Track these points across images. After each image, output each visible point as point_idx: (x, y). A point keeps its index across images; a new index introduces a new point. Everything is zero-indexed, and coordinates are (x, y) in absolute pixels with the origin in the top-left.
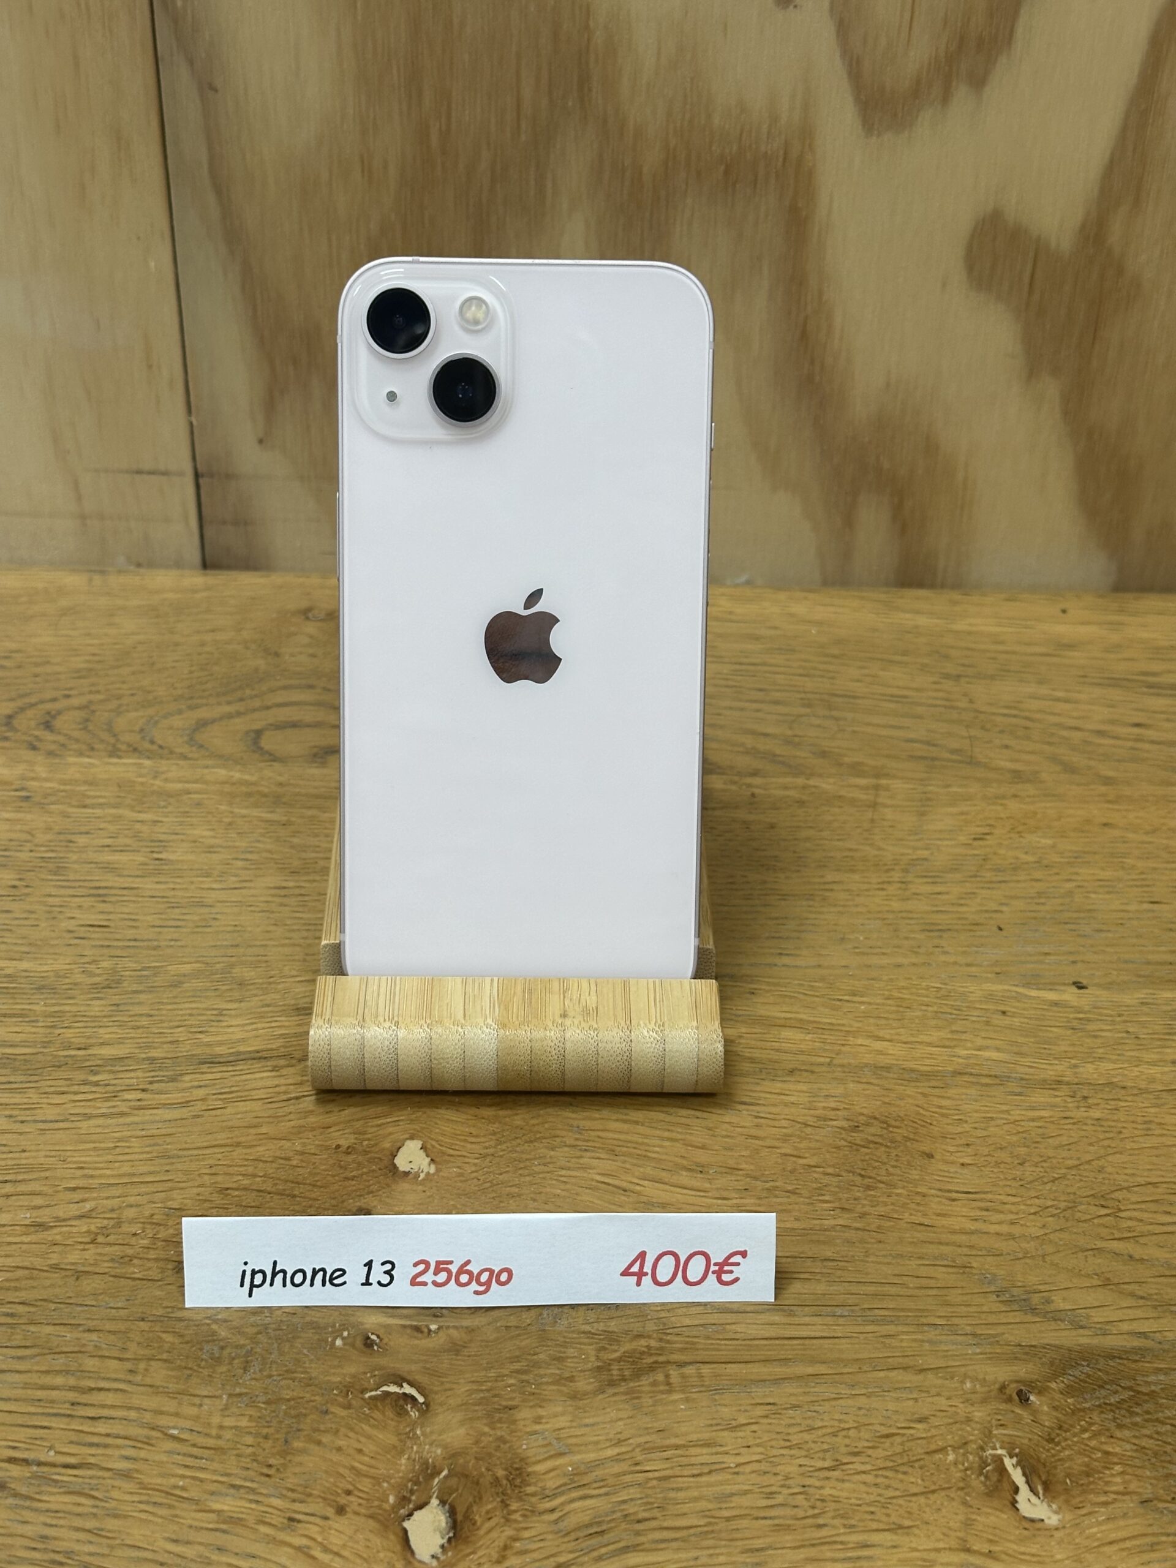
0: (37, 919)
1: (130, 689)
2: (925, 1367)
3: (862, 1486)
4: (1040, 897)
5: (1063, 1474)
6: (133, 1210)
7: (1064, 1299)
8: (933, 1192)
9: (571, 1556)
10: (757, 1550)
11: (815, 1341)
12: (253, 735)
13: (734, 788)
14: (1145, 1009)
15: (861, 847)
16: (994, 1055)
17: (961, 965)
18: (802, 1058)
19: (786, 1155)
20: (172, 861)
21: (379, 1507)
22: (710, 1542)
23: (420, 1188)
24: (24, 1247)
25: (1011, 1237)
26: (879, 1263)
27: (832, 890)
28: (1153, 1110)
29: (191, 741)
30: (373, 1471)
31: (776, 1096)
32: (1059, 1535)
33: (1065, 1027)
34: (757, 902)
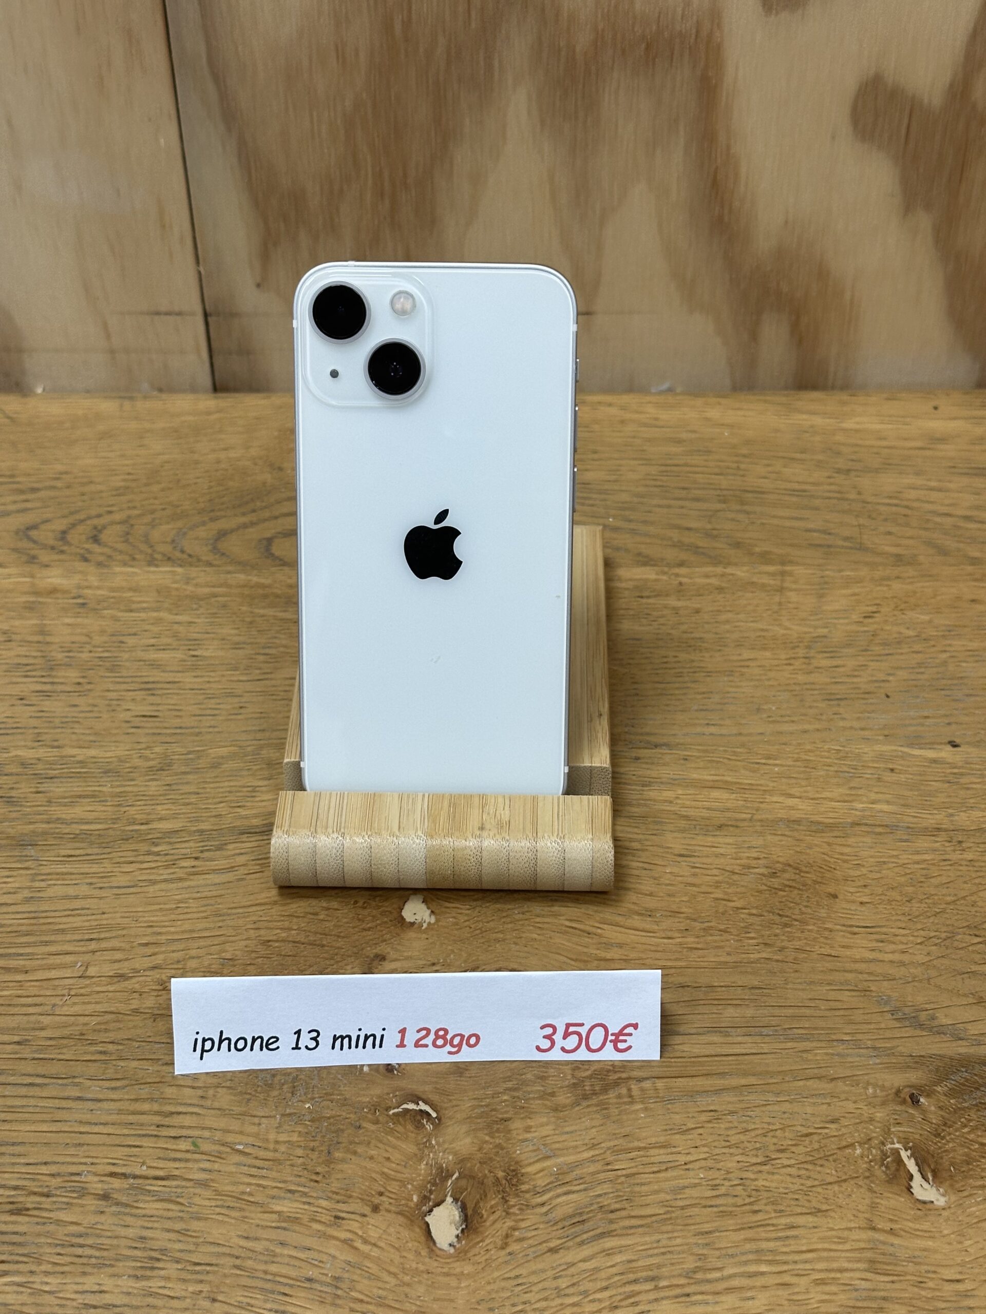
0: (100, 712)
1: (161, 504)
2: (836, 1076)
3: (788, 1177)
4: (920, 667)
5: (947, 1163)
6: (195, 961)
7: (946, 1016)
8: (838, 927)
9: (560, 1242)
10: (707, 1233)
11: (746, 1057)
12: (265, 542)
13: (665, 577)
15: (770, 627)
16: (885, 807)
17: (856, 729)
18: (728, 815)
19: (717, 899)
20: (205, 657)
21: (406, 1205)
22: (670, 1228)
23: (424, 936)
24: (111, 994)
25: (902, 964)
26: (796, 989)
27: (748, 666)
29: (215, 550)
30: (399, 1175)
31: (708, 849)
32: (945, 1214)
33: (943, 781)
34: (687, 679)
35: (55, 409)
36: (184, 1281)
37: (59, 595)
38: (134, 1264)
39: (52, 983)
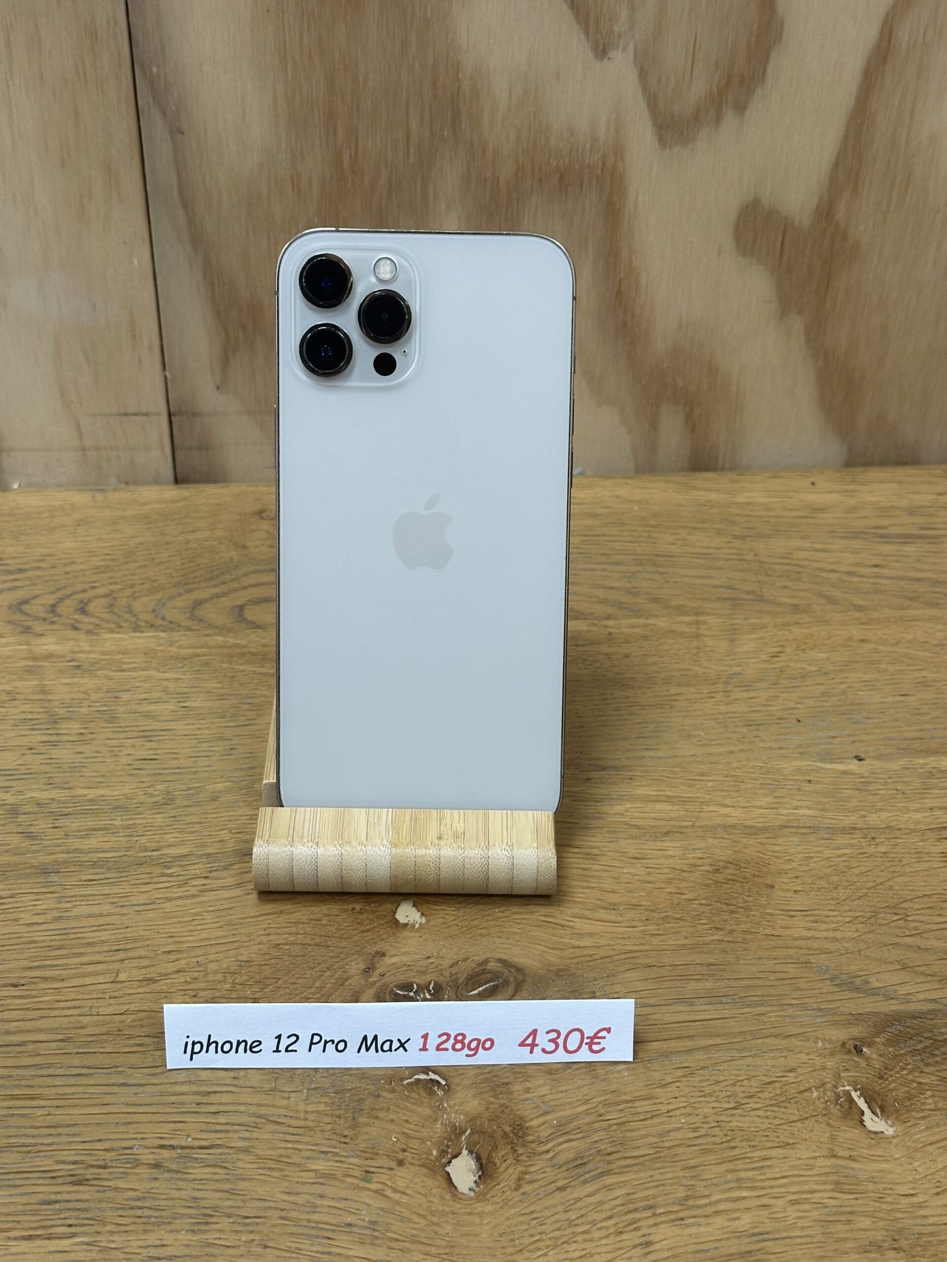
0: (103, 757)
1: (139, 579)
2: (789, 1034)
3: (757, 1118)
4: (823, 696)
5: (892, 1100)
6: (215, 964)
7: (877, 980)
8: (777, 912)
9: (566, 1181)
10: (693, 1167)
11: (711, 1022)
12: (237, 609)
13: (595, 629)
14: (906, 772)
15: (692, 667)
16: (808, 812)
17: (774, 749)
18: (673, 823)
19: (671, 893)
20: (194, 707)
21: (427, 1158)
22: (659, 1165)
23: (417, 934)
24: (142, 996)
25: (836, 940)
26: (747, 964)
27: (676, 700)
28: (921, 844)
29: (193, 617)
30: (418, 1134)
31: (658, 852)
32: (894, 1141)
33: (853, 789)
34: (624, 712)
35: (33, 501)
36: (237, 1232)
37: (54, 659)
38: (189, 1221)
39: (86, 988)
